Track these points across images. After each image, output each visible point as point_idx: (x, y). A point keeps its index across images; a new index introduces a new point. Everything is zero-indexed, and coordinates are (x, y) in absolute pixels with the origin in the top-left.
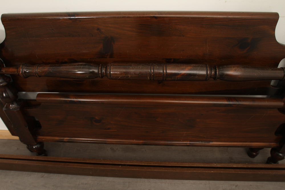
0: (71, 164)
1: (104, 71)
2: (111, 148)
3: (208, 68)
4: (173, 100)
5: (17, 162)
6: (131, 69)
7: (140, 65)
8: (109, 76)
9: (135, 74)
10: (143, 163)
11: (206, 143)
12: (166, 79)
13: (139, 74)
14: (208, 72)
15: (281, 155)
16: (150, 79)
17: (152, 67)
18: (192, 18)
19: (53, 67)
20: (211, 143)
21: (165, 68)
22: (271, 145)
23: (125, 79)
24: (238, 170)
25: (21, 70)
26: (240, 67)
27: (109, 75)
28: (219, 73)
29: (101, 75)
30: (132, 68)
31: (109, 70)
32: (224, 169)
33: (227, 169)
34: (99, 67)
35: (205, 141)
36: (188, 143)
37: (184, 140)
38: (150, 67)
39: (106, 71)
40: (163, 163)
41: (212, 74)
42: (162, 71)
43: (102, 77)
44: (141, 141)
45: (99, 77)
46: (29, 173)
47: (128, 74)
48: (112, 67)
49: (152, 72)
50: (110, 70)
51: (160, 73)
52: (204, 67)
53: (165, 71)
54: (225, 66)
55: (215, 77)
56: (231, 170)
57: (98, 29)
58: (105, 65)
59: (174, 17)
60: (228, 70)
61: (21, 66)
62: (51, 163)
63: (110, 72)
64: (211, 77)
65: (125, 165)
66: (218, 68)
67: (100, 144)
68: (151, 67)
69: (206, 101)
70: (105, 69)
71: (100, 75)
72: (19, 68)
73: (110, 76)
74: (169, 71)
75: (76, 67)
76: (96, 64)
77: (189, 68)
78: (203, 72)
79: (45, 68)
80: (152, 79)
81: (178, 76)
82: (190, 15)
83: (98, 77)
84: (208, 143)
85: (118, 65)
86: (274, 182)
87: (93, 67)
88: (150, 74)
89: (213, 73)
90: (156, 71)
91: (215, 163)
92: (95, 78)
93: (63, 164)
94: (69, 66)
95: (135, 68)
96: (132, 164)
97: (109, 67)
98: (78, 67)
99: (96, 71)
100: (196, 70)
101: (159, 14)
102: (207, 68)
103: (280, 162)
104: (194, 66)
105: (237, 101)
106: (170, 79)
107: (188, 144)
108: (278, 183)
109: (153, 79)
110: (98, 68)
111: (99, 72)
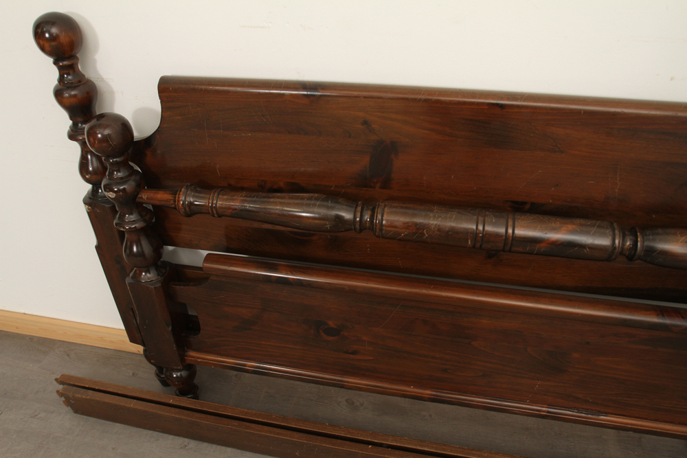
0: (254, 425)
1: (367, 218)
2: (347, 401)
3: (617, 232)
4: (522, 300)
5: (132, 404)
6: (432, 219)
7: (453, 212)
8: (377, 231)
9: (439, 230)
10: (425, 446)
11: (590, 416)
12: (510, 248)
13: (448, 232)
14: (617, 242)
16: (474, 247)
17: (481, 219)
18: (586, 112)
19: (254, 197)
20: (602, 417)
21: (510, 223)
23: (416, 240)
25: (182, 198)
27: (378, 227)
28: (642, 246)
29: (360, 225)
30: (434, 217)
31: (379, 217)
34: (356, 208)
35: (588, 411)
36: (544, 409)
37: (533, 402)
38: (475, 217)
39: (372, 217)
40: (474, 452)
41: (626, 247)
42: (502, 230)
43: (361, 230)
44: (428, 392)
45: (355, 229)
46: (156, 434)
47: (423, 230)
48: (386, 210)
49: (480, 230)
50: (382, 216)
51: (497, 235)
52: (607, 228)
53: (510, 231)
54: (660, 230)
55: (631, 255)
57: (365, 123)
58: (370, 204)
59: (546, 108)
60: (666, 241)
61: (183, 190)
62: (209, 416)
63: (382, 220)
64: (621, 253)
65: (381, 445)
66: (641, 233)
67: (322, 387)
68: (478, 219)
69: (604, 309)
70: (369, 212)
71: (358, 226)
72: (179, 194)
73: (381, 230)
74: (520, 232)
75: (305, 202)
76: (351, 200)
77: (570, 227)
78: (604, 242)
79: (235, 198)
80: (478, 245)
81: (542, 245)
82: (584, 104)
83: (351, 230)
84: (596, 417)
85: (402, 208)
87: (344, 207)
88: (475, 234)
89: (628, 243)
90: (489, 228)
92: (345, 231)
93: (236, 423)
94: (290, 198)
95: (441, 217)
96: (399, 445)
97: (380, 210)
98: (308, 202)
99: (347, 216)
100: (587, 233)
101: (508, 99)
102: (613, 230)
104: (582, 225)
105: (683, 318)
106: (520, 249)
107: (544, 411)
109: (481, 245)
110: (354, 209)
111: (355, 218)
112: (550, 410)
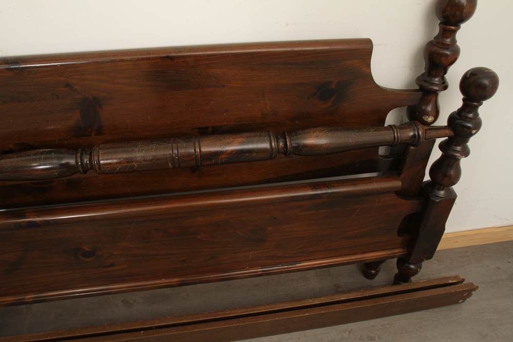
1: (86, 161)
2: (122, 302)
3: (272, 138)
4: (220, 199)
6: (137, 152)
7: (153, 144)
8: (97, 169)
9: (145, 160)
10: (184, 319)
11: (290, 266)
12: (201, 163)
13: (152, 160)
14: (273, 144)
15: (412, 267)
16: (174, 167)
17: (175, 145)
18: (233, 54)
20: (297, 265)
21: (197, 144)
22: (395, 253)
23: (128, 171)
24: (349, 304)
26: (324, 130)
27: (97, 166)
28: (291, 144)
29: (82, 168)
30: (139, 151)
31: (96, 158)
32: (326, 306)
33: (330, 306)
34: (76, 155)
35: (287, 263)
36: (259, 270)
37: (251, 267)
38: (170, 145)
39: (90, 160)
40: (219, 313)
41: (280, 147)
42: (192, 151)
43: (85, 172)
44: (176, 280)
45: (79, 172)
47: (133, 162)
48: (100, 152)
49: (175, 154)
50: (98, 157)
51: (190, 155)
52: (265, 136)
53: (198, 150)
54: (300, 132)
55: (285, 152)
56: (337, 305)
57: (67, 85)
58: (88, 149)
59: (203, 56)
60: (305, 138)
63: (99, 161)
64: (278, 152)
65: (150, 328)
66: (289, 136)
67: (100, 297)
68: (172, 146)
69: (278, 193)
70: (88, 156)
71: (81, 169)
73: (100, 168)
74: (205, 149)
75: (32, 157)
76: (72, 149)
77: (240, 140)
78: (265, 145)
80: (177, 165)
81: (223, 156)
82: (229, 50)
83: (77, 173)
84: (294, 266)
85: (113, 148)
86: (409, 314)
87: (66, 156)
88: (172, 158)
89: (281, 144)
90: (182, 151)
91: (311, 299)
92: (72, 174)
94: (18, 157)
95: (144, 149)
96: (164, 324)
97: (95, 153)
98: (35, 157)
99: (72, 162)
100: (252, 142)
101: (175, 52)
102: (270, 137)
103: (413, 279)
104: (248, 137)
105: (328, 187)
106: (208, 163)
107: (259, 272)
108: (415, 314)
109: (179, 165)
110: (75, 156)
111: (77, 162)
112: (263, 269)
